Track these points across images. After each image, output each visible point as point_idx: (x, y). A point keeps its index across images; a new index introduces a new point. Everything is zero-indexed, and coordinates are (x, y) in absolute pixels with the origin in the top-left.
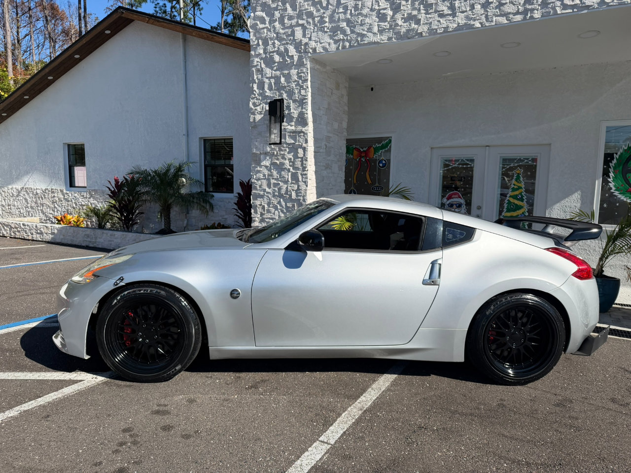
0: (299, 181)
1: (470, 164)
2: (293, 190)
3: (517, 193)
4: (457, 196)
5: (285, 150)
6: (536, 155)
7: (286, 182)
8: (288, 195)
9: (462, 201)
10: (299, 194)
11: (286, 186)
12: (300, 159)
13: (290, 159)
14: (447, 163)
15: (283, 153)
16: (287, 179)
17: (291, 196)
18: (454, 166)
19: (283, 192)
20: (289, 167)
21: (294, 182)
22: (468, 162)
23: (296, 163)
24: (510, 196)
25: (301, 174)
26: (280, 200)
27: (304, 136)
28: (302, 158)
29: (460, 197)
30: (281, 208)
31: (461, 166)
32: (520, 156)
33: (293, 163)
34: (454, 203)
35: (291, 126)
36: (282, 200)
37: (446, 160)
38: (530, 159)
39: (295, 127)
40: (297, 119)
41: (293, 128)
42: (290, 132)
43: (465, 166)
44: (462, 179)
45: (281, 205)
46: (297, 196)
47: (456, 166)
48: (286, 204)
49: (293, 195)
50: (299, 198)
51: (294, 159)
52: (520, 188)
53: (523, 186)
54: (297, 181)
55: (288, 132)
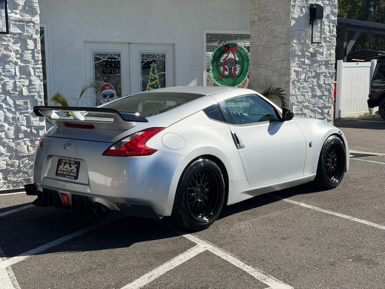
0: (31, 76)
1: (117, 58)
2: (24, 86)
3: (153, 83)
4: (109, 87)
5: (9, 40)
6: (165, 52)
7: (13, 77)
8: (17, 91)
9: (114, 92)
10: (33, 90)
11: (13, 81)
12: (30, 52)
13: (17, 51)
14: (98, 57)
15: (6, 43)
16: (13, 74)
17: (21, 92)
18: (104, 59)
19: (10, 87)
20: (16, 60)
21: (24, 76)
22: (115, 57)
23: (25, 56)
24: (150, 86)
25: (33, 68)
26: (6, 98)
27: (34, 26)
28: (33, 50)
29: (111, 88)
30: (7, 107)
31: (110, 60)
32: (153, 53)
33: (22, 55)
34: (107, 93)
35: (16, 14)
36: (8, 98)
37: (97, 54)
38: (160, 56)
39: (21, 15)
40: (24, 8)
41: (18, 16)
42: (16, 21)
43: (113, 60)
44: (112, 72)
45: (7, 104)
46: (30, 92)
47: (106, 60)
48: (15, 102)
49: (24, 91)
50: (33, 94)
51: (23, 51)
52: (155, 79)
53: (158, 77)
54: (28, 75)
55: (13, 20)
